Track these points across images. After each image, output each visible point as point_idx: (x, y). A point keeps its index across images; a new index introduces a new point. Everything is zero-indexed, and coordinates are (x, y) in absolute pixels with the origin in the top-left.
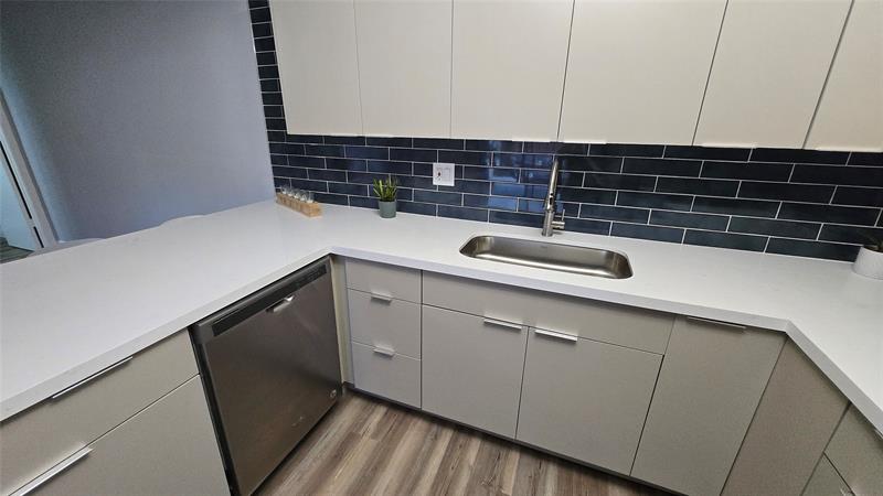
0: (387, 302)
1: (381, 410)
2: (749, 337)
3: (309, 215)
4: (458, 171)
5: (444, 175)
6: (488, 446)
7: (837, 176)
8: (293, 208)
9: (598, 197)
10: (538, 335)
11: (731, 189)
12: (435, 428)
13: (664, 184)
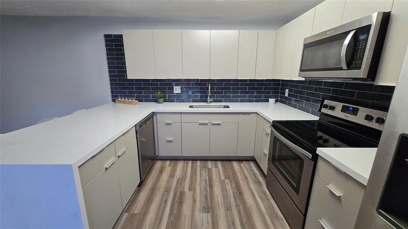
0: (170, 124)
1: (168, 162)
2: (252, 115)
3: (135, 105)
4: (181, 88)
5: (177, 90)
6: (202, 162)
7: (264, 85)
8: (126, 104)
9: (219, 93)
10: (213, 124)
11: (246, 89)
12: (186, 162)
13: (233, 88)
